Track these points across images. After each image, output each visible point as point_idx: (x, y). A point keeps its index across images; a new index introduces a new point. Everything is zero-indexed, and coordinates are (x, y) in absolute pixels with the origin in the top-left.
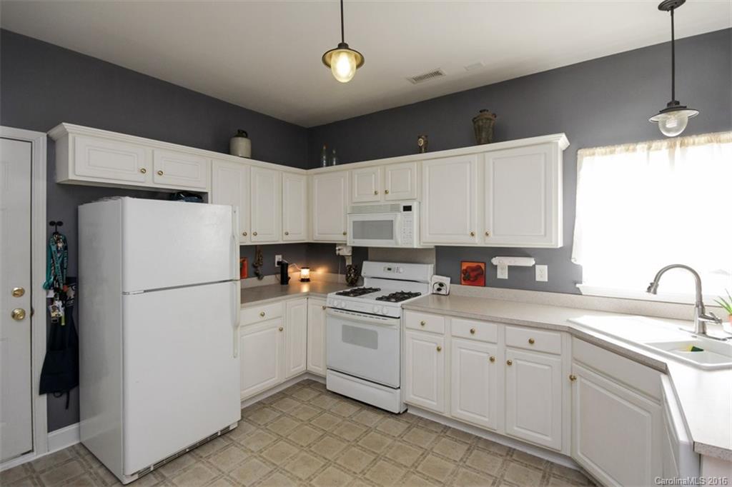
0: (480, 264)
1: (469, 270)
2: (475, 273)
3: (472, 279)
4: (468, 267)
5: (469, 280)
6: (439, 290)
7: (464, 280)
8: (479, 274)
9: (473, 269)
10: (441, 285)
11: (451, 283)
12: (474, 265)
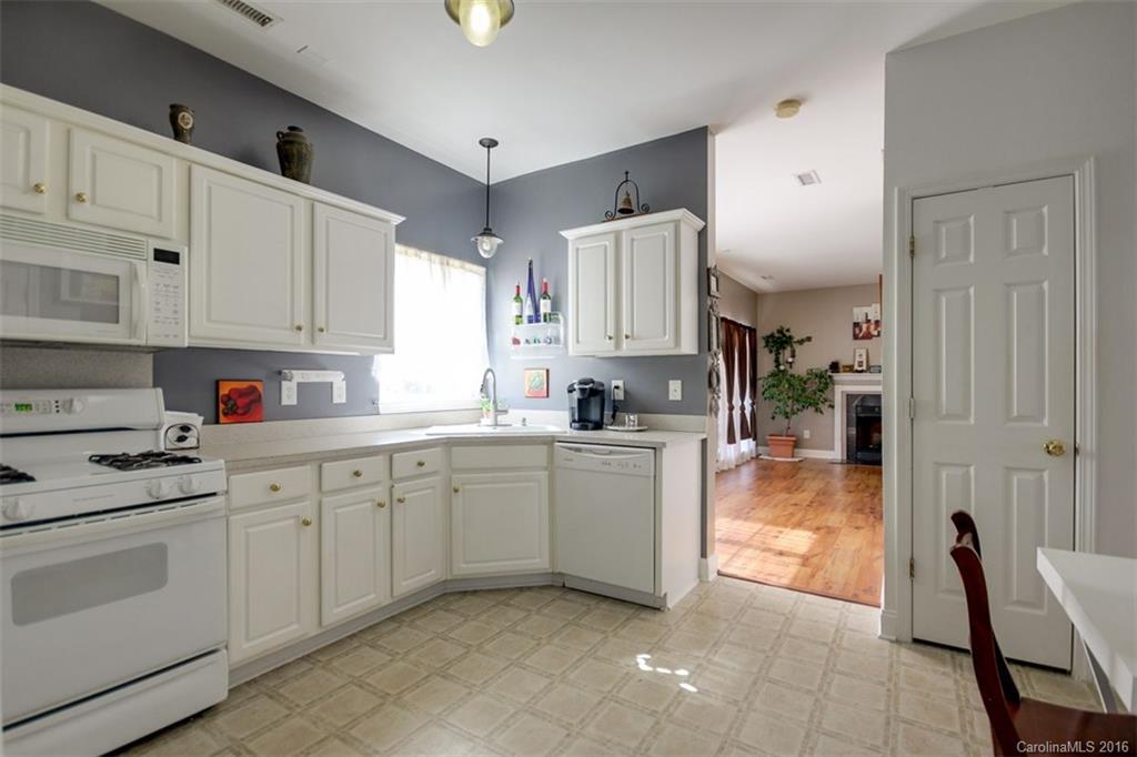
0: (254, 384)
1: (234, 397)
2: (247, 400)
3: (240, 411)
4: (230, 391)
5: (235, 413)
6: (181, 439)
7: (225, 414)
8: (252, 402)
9: (241, 393)
10: (185, 428)
11: (204, 423)
12: (245, 385)
